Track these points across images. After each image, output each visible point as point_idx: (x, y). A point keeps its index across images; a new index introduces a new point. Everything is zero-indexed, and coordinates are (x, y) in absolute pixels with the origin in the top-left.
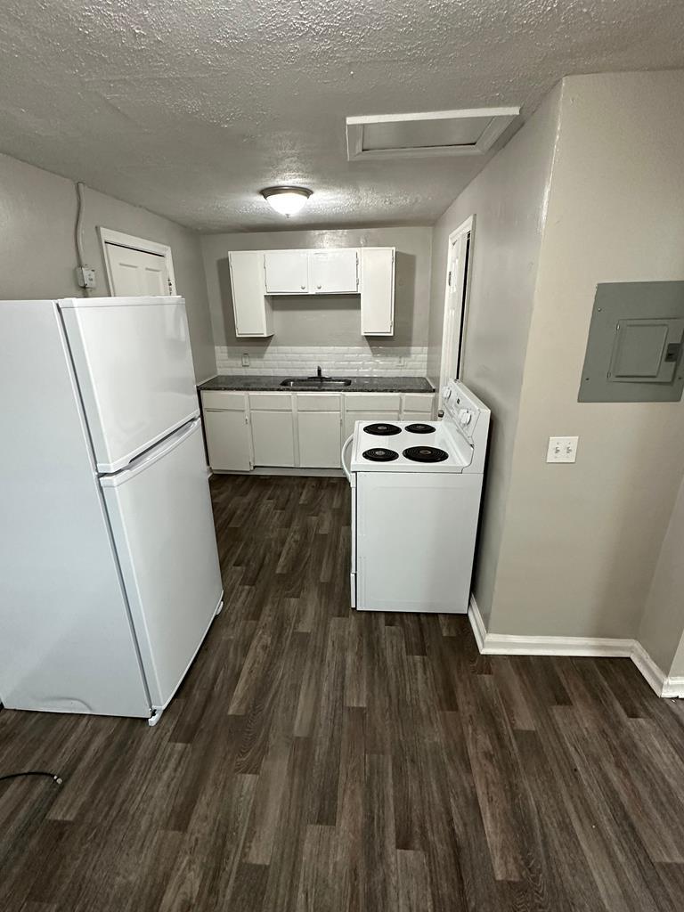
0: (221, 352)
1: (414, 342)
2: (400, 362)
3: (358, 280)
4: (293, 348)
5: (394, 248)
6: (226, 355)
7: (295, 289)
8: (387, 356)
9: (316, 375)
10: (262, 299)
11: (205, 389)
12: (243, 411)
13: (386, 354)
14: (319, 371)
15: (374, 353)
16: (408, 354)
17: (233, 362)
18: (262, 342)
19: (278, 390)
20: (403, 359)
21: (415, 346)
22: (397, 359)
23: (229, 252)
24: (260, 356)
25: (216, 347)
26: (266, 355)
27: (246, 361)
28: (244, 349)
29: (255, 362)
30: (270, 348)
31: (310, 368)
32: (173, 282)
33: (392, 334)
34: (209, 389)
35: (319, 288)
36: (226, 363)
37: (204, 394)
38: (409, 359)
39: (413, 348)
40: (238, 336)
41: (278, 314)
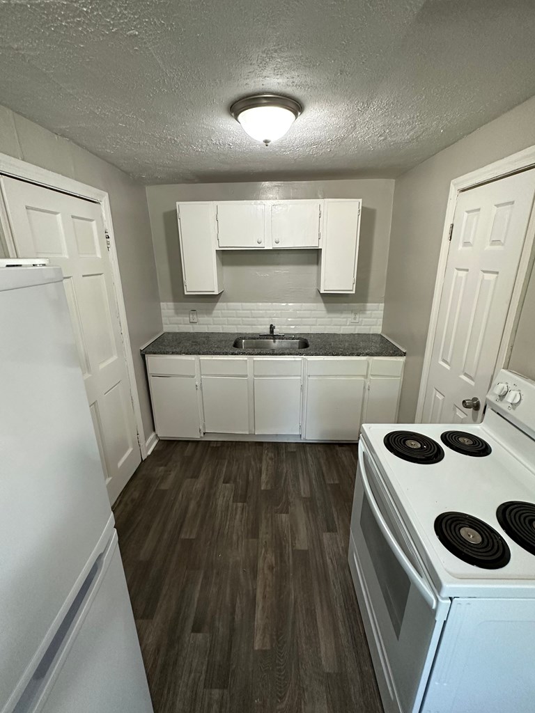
0: (167, 308)
1: (369, 299)
2: (355, 318)
3: (319, 235)
4: (244, 304)
5: (361, 200)
6: (173, 311)
7: (251, 244)
8: (342, 313)
9: (267, 331)
10: (214, 253)
11: (150, 353)
12: (193, 377)
13: (341, 311)
14: (272, 328)
15: (329, 311)
16: (363, 311)
17: (180, 318)
18: (211, 299)
19: (232, 354)
20: (357, 316)
21: (371, 303)
22: (353, 316)
23: (178, 203)
24: (209, 312)
25: (162, 304)
26: (215, 312)
27: (194, 318)
28: (192, 305)
29: (203, 319)
30: (219, 305)
31: (261, 325)
32: (111, 234)
33: (354, 292)
34: (155, 353)
35: (277, 243)
36: (173, 321)
37: (150, 359)
38: (364, 316)
39: (368, 304)
40: (186, 293)
41: (229, 270)
